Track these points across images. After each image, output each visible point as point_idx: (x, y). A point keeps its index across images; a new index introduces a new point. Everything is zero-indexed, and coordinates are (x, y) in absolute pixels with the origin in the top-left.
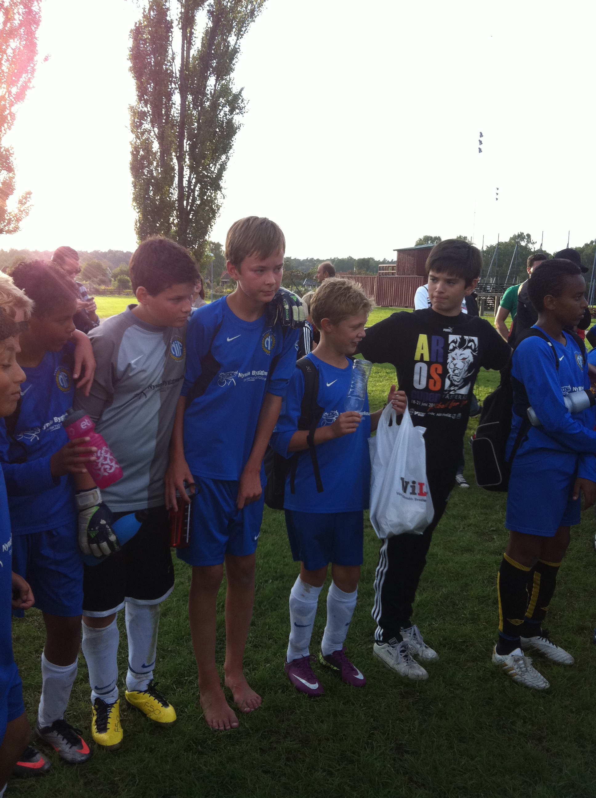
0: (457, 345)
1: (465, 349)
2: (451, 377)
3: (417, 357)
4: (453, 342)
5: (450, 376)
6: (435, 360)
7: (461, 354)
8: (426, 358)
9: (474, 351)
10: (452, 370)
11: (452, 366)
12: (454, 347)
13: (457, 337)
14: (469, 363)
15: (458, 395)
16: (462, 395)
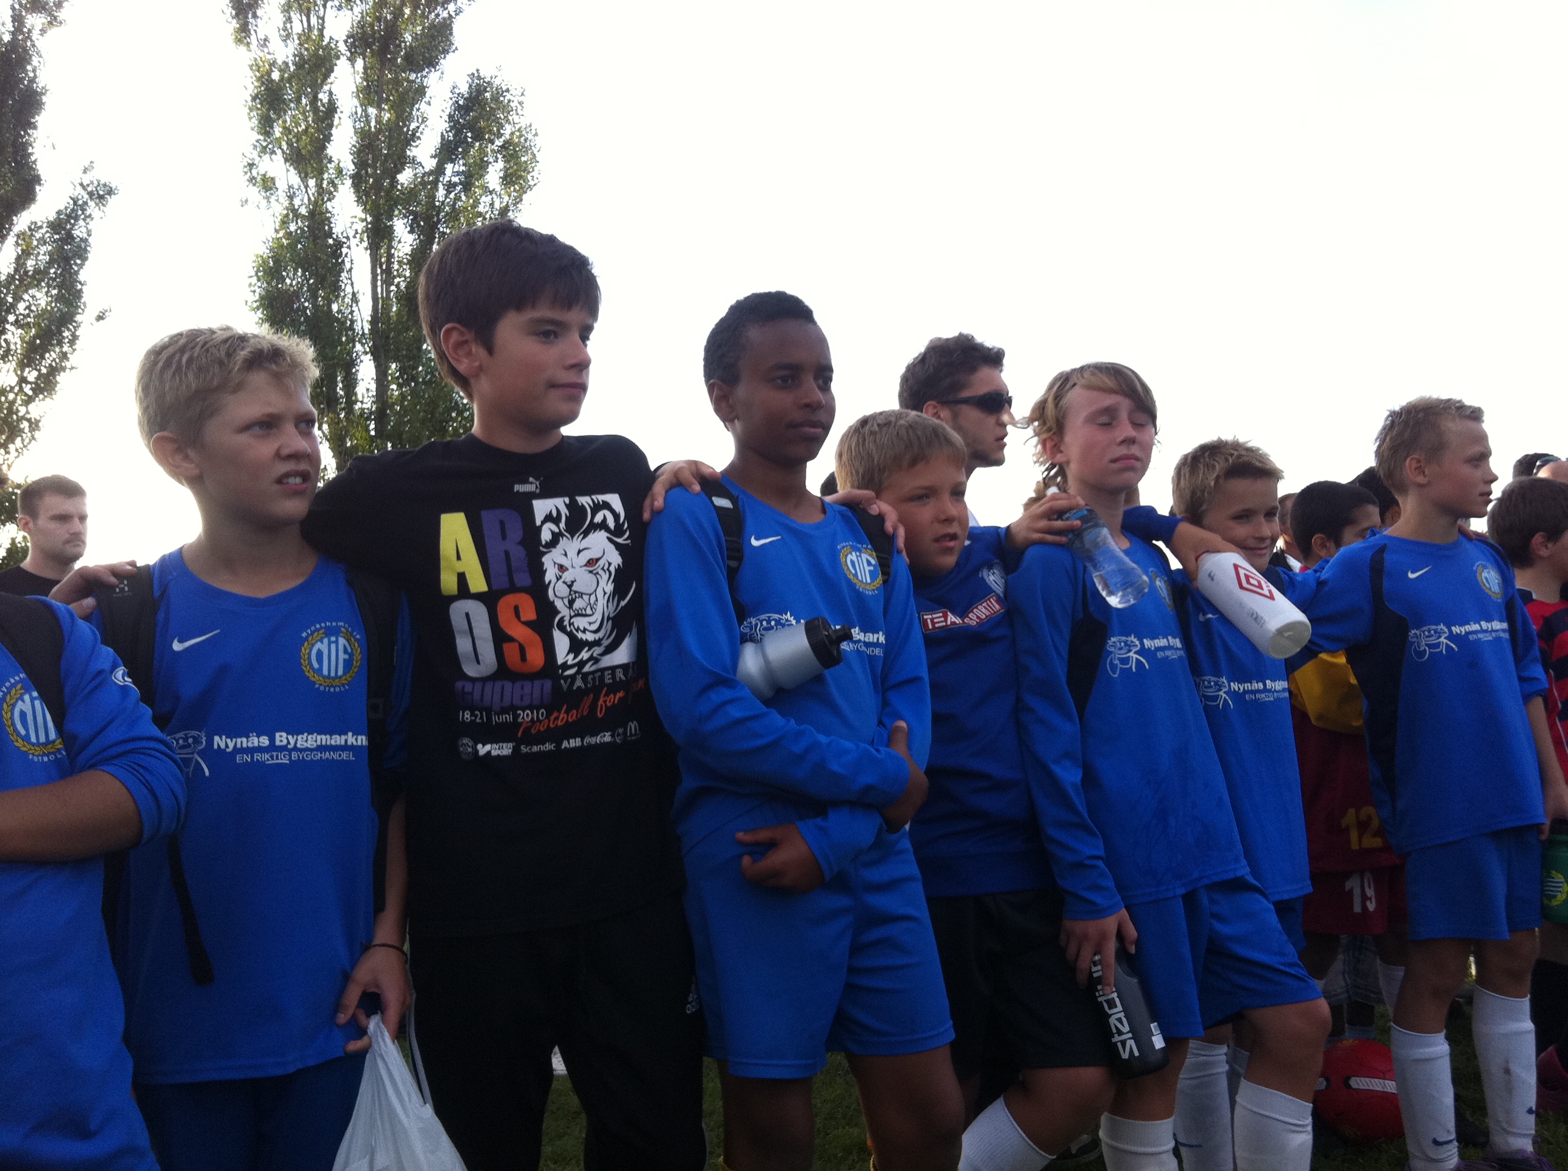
0: (562, 525)
1: (586, 534)
2: (566, 623)
3: (448, 583)
4: (549, 518)
5: (562, 620)
6: (506, 585)
7: (579, 552)
8: (478, 583)
9: (618, 531)
10: (566, 601)
11: (562, 590)
12: (553, 533)
13: (558, 504)
14: (612, 569)
15: (613, 669)
16: (624, 667)
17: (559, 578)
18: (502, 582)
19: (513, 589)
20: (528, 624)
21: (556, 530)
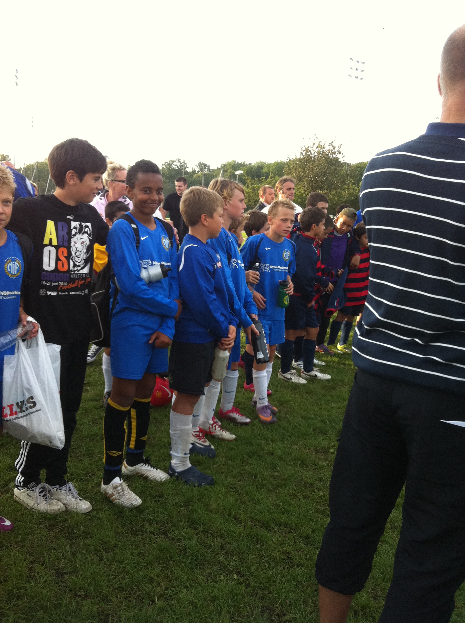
0: (78, 230)
1: (83, 234)
2: (73, 258)
4: (74, 228)
5: (72, 257)
7: (81, 239)
9: (89, 235)
10: (75, 252)
11: (74, 249)
12: (75, 232)
13: (77, 224)
15: (83, 274)
16: (85, 274)
17: (74, 245)
19: (63, 246)
20: (65, 257)
21: (76, 231)
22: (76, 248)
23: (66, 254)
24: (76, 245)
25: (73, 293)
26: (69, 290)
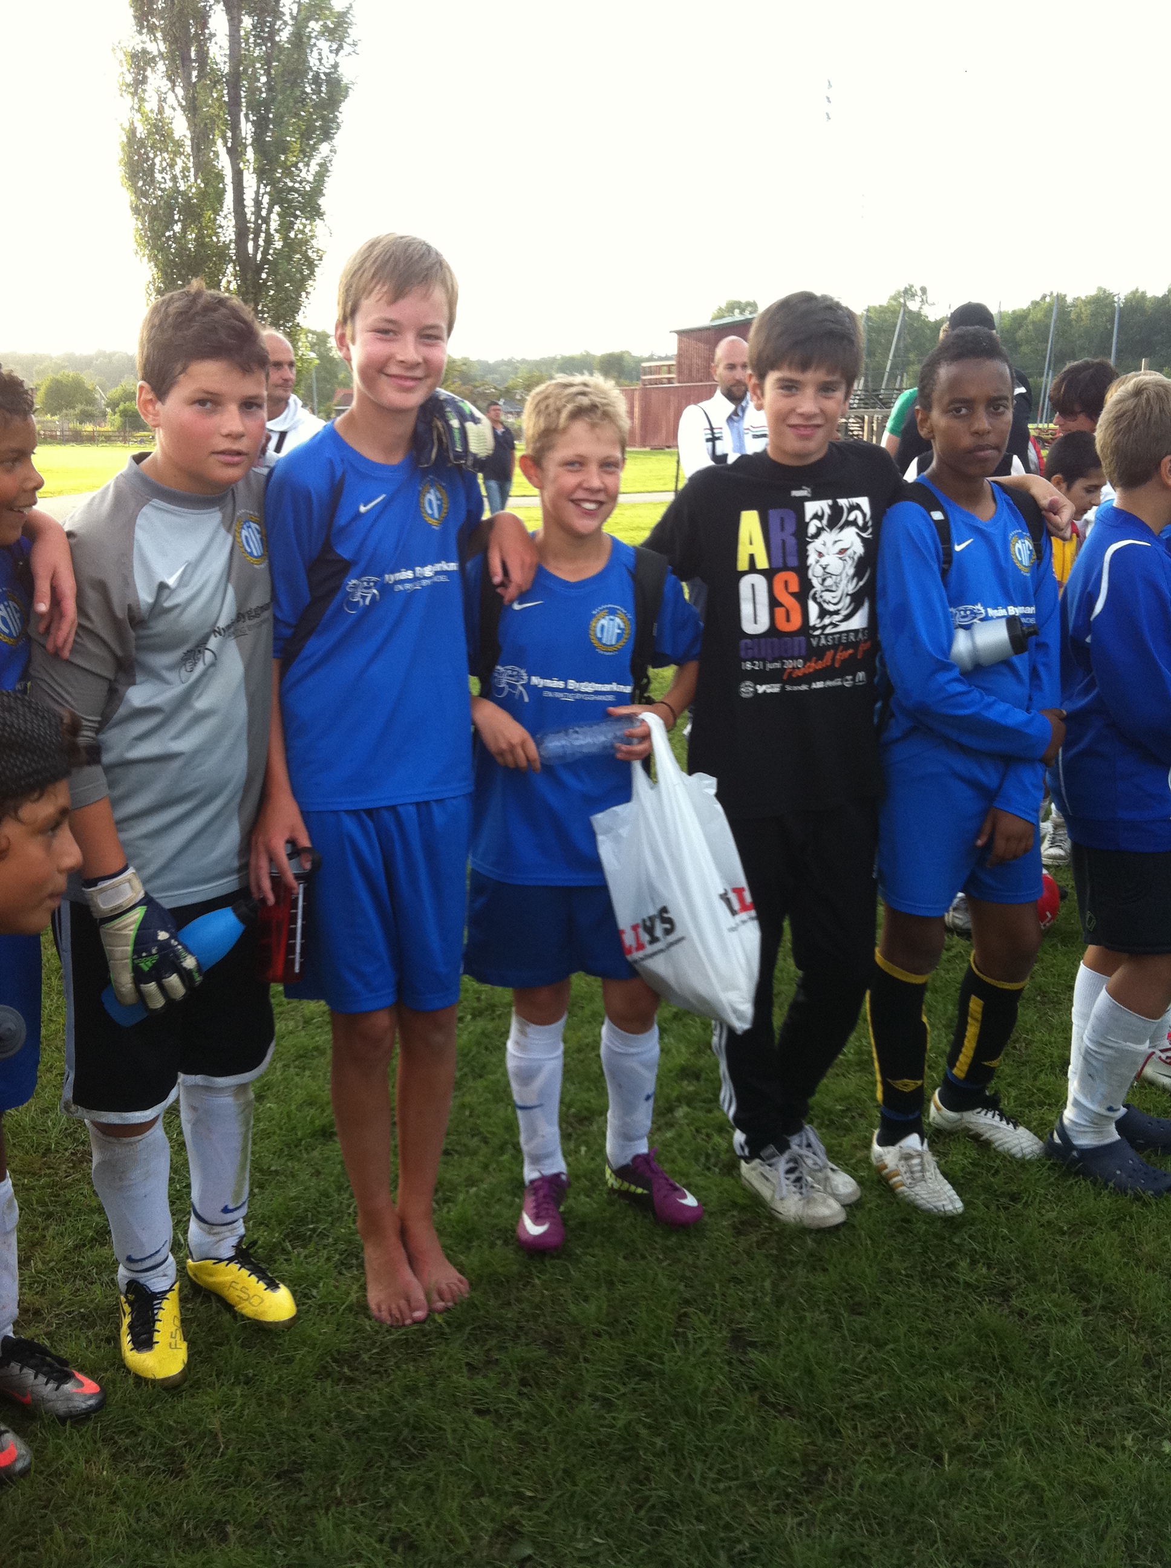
0: (825, 522)
1: (842, 528)
2: (817, 596)
3: (742, 563)
4: (816, 516)
5: (815, 594)
6: (781, 565)
7: (836, 542)
9: (864, 528)
11: (819, 571)
12: (818, 527)
13: (822, 506)
14: (856, 558)
15: (848, 632)
16: (856, 631)
17: (817, 562)
18: (779, 563)
19: (785, 568)
20: (793, 594)
21: (820, 525)
22: (824, 568)
23: (795, 587)
24: (824, 561)
25: (819, 685)
26: (809, 679)
